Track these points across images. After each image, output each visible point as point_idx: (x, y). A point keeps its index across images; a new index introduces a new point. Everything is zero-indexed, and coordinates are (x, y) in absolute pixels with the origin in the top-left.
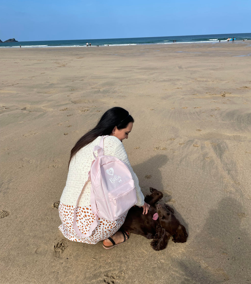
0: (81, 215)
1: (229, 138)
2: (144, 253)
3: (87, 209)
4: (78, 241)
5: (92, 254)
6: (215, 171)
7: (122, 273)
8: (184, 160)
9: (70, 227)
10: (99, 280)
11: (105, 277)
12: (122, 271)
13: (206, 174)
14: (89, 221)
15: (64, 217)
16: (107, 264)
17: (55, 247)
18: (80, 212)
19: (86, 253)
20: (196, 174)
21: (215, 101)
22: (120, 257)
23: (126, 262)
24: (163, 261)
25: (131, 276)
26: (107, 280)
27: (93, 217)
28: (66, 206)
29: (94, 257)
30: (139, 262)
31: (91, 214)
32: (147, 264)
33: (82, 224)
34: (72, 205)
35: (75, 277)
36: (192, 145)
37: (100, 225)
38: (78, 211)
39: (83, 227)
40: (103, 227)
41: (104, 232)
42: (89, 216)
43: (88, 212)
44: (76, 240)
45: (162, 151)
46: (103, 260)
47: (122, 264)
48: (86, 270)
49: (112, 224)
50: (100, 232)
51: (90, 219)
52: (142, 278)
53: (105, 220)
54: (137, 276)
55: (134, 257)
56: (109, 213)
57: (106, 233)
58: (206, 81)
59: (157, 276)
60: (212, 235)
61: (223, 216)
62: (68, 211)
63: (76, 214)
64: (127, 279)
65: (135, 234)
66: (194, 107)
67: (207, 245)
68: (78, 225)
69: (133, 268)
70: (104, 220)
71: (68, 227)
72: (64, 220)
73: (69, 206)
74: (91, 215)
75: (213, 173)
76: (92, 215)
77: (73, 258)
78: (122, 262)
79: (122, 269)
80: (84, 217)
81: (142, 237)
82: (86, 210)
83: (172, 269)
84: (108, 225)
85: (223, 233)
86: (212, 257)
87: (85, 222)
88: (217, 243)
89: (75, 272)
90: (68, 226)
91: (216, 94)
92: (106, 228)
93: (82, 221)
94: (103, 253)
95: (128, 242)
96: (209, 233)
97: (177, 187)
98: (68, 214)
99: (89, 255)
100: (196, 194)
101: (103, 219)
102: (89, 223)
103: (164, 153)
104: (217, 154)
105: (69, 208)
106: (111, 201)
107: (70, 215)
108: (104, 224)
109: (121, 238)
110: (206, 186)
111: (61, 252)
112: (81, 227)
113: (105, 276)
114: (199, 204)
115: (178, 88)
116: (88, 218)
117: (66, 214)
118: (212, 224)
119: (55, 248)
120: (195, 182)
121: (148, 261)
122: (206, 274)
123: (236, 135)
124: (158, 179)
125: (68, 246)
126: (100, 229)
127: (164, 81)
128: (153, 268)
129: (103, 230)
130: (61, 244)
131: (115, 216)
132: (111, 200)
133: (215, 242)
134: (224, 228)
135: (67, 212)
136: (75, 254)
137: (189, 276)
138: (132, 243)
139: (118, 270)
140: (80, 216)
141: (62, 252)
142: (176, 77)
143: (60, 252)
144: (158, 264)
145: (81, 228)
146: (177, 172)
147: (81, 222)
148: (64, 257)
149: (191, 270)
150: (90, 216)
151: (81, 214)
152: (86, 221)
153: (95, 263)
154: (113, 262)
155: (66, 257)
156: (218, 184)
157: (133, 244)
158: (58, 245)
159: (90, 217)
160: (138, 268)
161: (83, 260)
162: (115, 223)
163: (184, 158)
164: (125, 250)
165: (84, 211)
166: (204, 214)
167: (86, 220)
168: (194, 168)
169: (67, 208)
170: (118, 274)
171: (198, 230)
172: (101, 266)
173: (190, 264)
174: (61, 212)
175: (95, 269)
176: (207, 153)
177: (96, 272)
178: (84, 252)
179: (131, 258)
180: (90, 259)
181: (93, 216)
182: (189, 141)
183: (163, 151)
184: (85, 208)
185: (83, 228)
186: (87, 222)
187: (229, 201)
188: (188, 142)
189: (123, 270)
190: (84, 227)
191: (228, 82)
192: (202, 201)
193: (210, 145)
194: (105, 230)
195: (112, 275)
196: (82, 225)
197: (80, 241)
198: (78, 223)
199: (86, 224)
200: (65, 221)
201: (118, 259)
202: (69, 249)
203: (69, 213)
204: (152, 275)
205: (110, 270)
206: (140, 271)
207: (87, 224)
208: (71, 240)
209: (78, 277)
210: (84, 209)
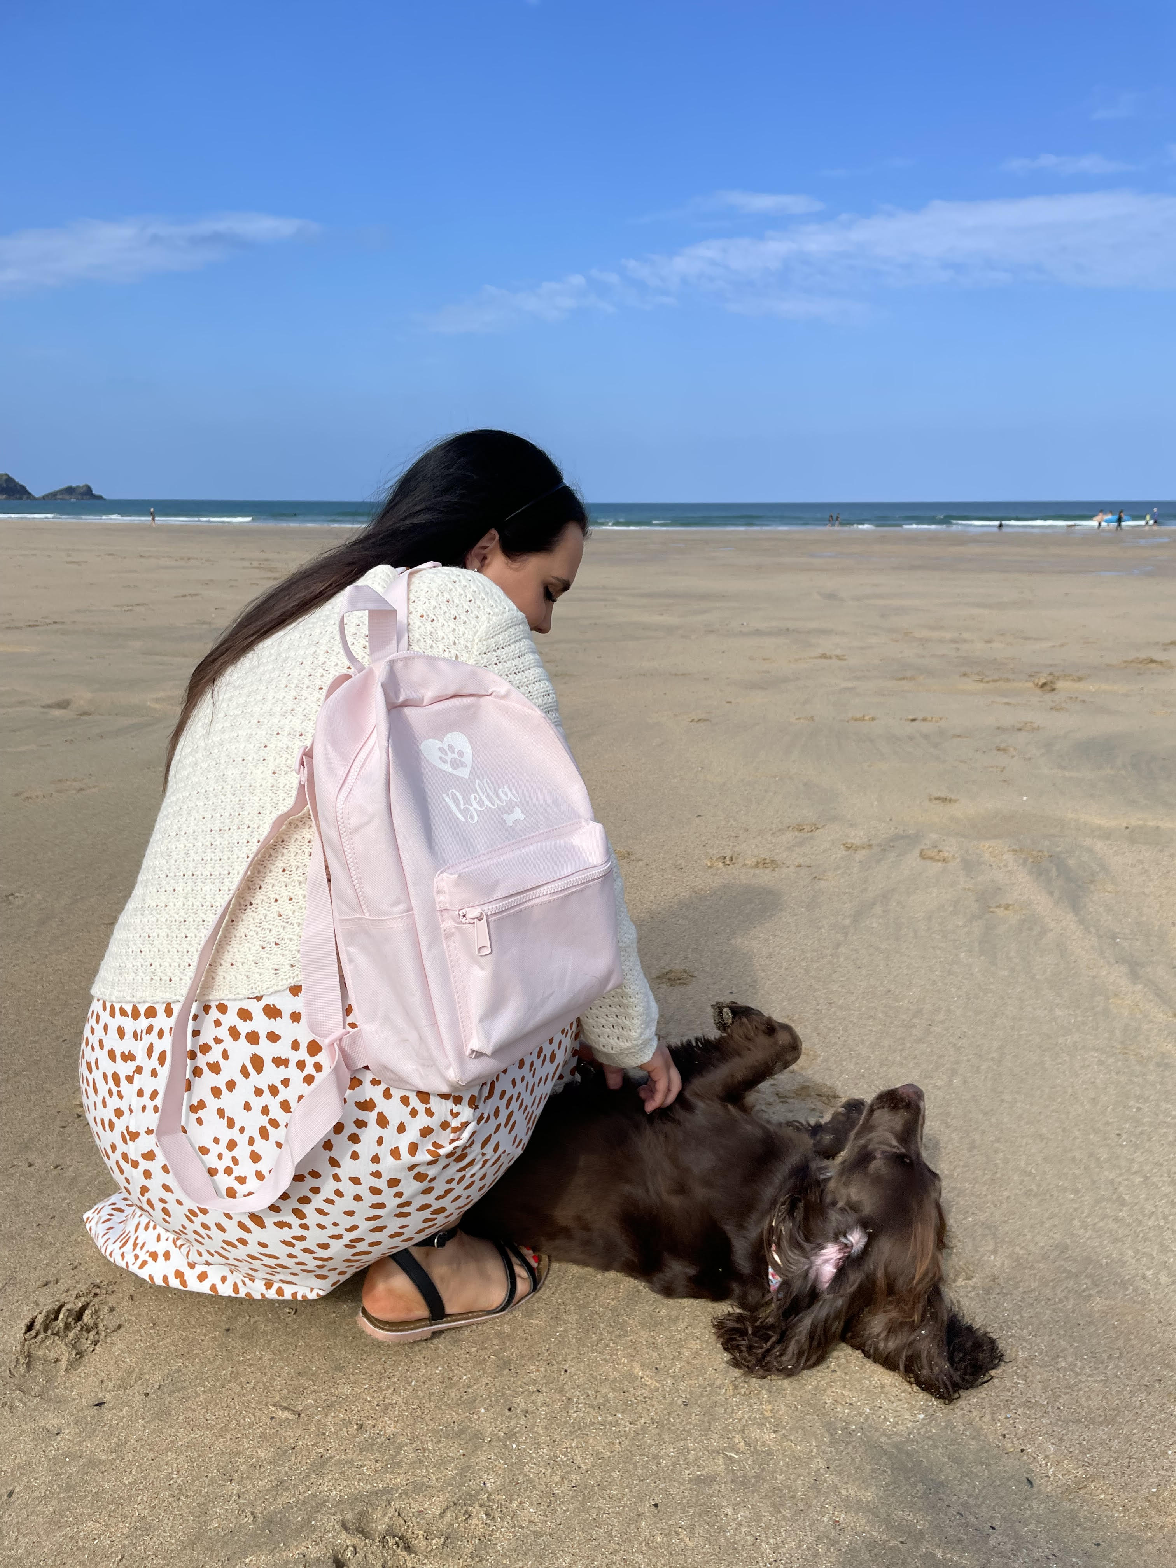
0: (222, 1062)
1: (1107, 835)
2: (637, 1383)
3: (272, 1012)
4: (194, 1285)
5: (277, 1384)
6: (1057, 965)
7: (475, 1509)
8: (878, 910)
9: (144, 1165)
10: (294, 1553)
11: (344, 1534)
12: (472, 1498)
13: (1006, 973)
14: (280, 1097)
15: (110, 1092)
16: (366, 1447)
17: (30, 1327)
18: (218, 1041)
19: (235, 1375)
20: (950, 973)
21: (1006, 700)
22: (471, 1404)
23: (510, 1435)
24: (769, 1437)
25: (537, 1534)
26: (360, 1556)
27: (310, 1069)
28: (123, 1012)
29: (285, 1398)
30: (599, 1442)
31: (295, 1045)
32: (655, 1457)
33: (231, 1123)
34: (168, 997)
35: (123, 1528)
36: (916, 852)
37: (355, 1130)
38: (207, 1037)
39: (232, 1145)
40: (380, 1141)
41: (381, 1184)
42: (279, 1062)
43: (273, 1037)
44: (179, 1274)
45: (752, 871)
46: (347, 1423)
47: (477, 1448)
48: (212, 1483)
49: (445, 1125)
50: (356, 1181)
51: (286, 1082)
52: (615, 1552)
53: (397, 1094)
54: (578, 1535)
55: (566, 1408)
56: (435, 1023)
57: (399, 1195)
58: (954, 641)
59: (726, 1539)
60: (1089, 1281)
61: (1138, 1180)
62: (139, 1049)
63: (193, 1055)
64: (504, 1556)
65: (584, 1264)
66: (911, 717)
67: (1063, 1343)
68: (202, 1136)
69: (557, 1478)
70: (387, 1095)
71: (135, 1164)
72: (108, 1114)
73: (142, 1009)
74: (294, 1057)
75: (1045, 972)
76: (302, 1054)
77: (137, 1400)
78: (478, 1436)
79: (474, 1485)
80: (245, 1072)
81: (629, 1284)
82: (261, 1024)
83: (835, 1488)
84: (412, 1134)
85: (1156, 1275)
86: (1109, 1421)
87: (247, 1107)
88: (1130, 1333)
89: (134, 1492)
90: (132, 1156)
91: (1008, 680)
92: (395, 1153)
93: (231, 1102)
94: (352, 1379)
95: (529, 1314)
96: (1065, 1271)
97: (845, 1030)
98: (139, 1070)
99: (257, 1383)
100: (957, 1063)
101: (382, 1087)
102: (276, 1112)
103: (766, 877)
104: (1051, 894)
105: (143, 1023)
106: (449, 936)
107: (147, 1071)
108: (382, 1121)
109: (484, 1276)
110: (1013, 1028)
111: (64, 1363)
112: (222, 1148)
113: (347, 1529)
114: (985, 1114)
115: (824, 656)
116: (272, 1074)
117: (125, 1069)
118: (1076, 1223)
119: (33, 1333)
120: (949, 1011)
121: (666, 1437)
122: (1078, 1531)
123: (1141, 823)
124: (734, 989)
125: (120, 1326)
126: (355, 1156)
127: (758, 633)
128: (698, 1480)
129: (374, 1167)
130: (79, 1316)
131: (475, 1043)
132: (448, 924)
133: (1115, 1327)
134: (1161, 1244)
135: (128, 1057)
136: (158, 1378)
137: (960, 1541)
138: (556, 1319)
139: (442, 1489)
140: (215, 1068)
141: (72, 1365)
142: (813, 625)
143: (57, 1361)
144: (730, 1458)
145: (220, 1156)
146: (842, 959)
147: (221, 1113)
148: (81, 1396)
149: (972, 1502)
150: (285, 1062)
151: (225, 1055)
152: (257, 1104)
153: (290, 1435)
154: (413, 1439)
155: (91, 1397)
156: (1084, 1023)
157: (566, 1322)
158: (56, 1319)
159: (292, 1072)
160: (593, 1476)
161: (209, 1415)
162: (465, 1124)
163: (874, 904)
164: (506, 1364)
165: (244, 1028)
166: (1023, 1164)
167: (259, 1092)
168: (933, 948)
169: (129, 1025)
170: (442, 1515)
171: (994, 1252)
172: (323, 1461)
173: (958, 1461)
174: (89, 1065)
175: (282, 1476)
176: (1000, 889)
177: (287, 1497)
178: (221, 1368)
179: (543, 1410)
180: (258, 1413)
181: (310, 1061)
182: (896, 838)
183: (758, 871)
184: (257, 1009)
185: (235, 1153)
186: (265, 1111)
187: (1164, 1105)
188: (891, 840)
189: (478, 1493)
190: (243, 1151)
191: (1062, 645)
192: (1002, 1101)
193: (1009, 857)
194: (388, 1166)
195: (400, 1526)
196: (226, 1135)
197: (204, 1288)
198: (200, 1121)
199: (254, 1121)
200: (115, 1120)
201: (452, 1416)
202: (123, 1347)
203: (141, 1058)
204: (692, 1527)
205: (385, 1491)
206: (601, 1503)
207: (264, 1121)
208: (151, 1277)
209: (145, 1528)
210: (244, 1014)
